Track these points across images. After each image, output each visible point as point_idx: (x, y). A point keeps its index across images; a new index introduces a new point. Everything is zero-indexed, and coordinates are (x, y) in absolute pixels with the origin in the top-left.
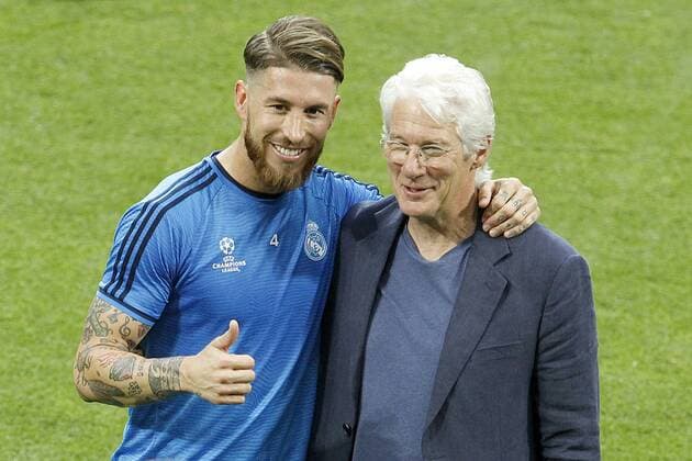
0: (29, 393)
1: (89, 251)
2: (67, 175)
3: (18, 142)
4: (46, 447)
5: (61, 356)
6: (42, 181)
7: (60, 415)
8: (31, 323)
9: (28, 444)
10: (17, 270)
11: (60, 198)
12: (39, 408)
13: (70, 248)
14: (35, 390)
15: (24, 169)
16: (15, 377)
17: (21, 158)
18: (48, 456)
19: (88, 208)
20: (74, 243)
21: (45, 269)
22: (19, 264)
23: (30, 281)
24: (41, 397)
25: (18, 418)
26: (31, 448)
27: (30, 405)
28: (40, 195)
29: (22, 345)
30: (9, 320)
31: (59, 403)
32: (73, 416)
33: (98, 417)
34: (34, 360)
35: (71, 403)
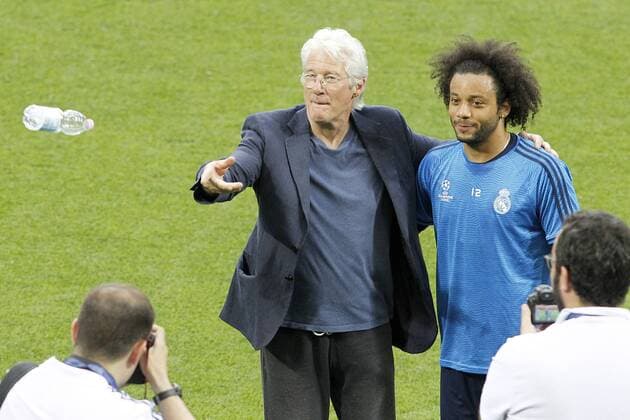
0: (91, 222)
1: (124, 138)
2: (110, 93)
3: (81, 75)
4: (101, 255)
5: (109, 200)
6: (96, 97)
7: (110, 234)
8: (92, 181)
9: (91, 253)
10: (83, 150)
11: (106, 107)
12: (97, 231)
13: (113, 136)
14: (94, 220)
15: (85, 90)
16: (82, 214)
17: (82, 84)
18: (103, 259)
19: (123, 112)
20: (115, 134)
21: (98, 149)
22: (83, 147)
23: (90, 157)
24: (98, 225)
25: (85, 237)
26: (93, 255)
27: (92, 229)
28: (94, 106)
29: (86, 194)
30: (78, 180)
31: (109, 228)
32: (117, 235)
33: (132, 235)
34: (93, 203)
35: (115, 228)
